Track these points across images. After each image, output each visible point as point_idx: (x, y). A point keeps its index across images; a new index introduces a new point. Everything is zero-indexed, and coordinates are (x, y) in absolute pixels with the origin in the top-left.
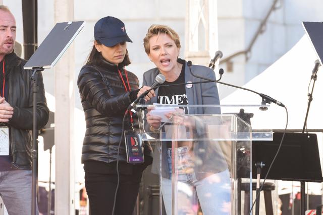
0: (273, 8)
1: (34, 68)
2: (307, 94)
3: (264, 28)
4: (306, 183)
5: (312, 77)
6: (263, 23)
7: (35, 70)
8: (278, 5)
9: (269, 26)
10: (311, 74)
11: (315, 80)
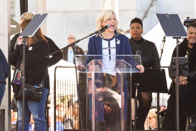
0: (152, 5)
1: (24, 37)
2: (161, 49)
3: (146, 15)
4: (160, 94)
5: (163, 41)
6: (146, 13)
7: (24, 38)
8: (154, 3)
9: (149, 14)
10: (163, 39)
11: (164, 42)
